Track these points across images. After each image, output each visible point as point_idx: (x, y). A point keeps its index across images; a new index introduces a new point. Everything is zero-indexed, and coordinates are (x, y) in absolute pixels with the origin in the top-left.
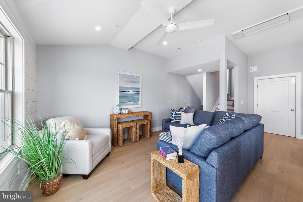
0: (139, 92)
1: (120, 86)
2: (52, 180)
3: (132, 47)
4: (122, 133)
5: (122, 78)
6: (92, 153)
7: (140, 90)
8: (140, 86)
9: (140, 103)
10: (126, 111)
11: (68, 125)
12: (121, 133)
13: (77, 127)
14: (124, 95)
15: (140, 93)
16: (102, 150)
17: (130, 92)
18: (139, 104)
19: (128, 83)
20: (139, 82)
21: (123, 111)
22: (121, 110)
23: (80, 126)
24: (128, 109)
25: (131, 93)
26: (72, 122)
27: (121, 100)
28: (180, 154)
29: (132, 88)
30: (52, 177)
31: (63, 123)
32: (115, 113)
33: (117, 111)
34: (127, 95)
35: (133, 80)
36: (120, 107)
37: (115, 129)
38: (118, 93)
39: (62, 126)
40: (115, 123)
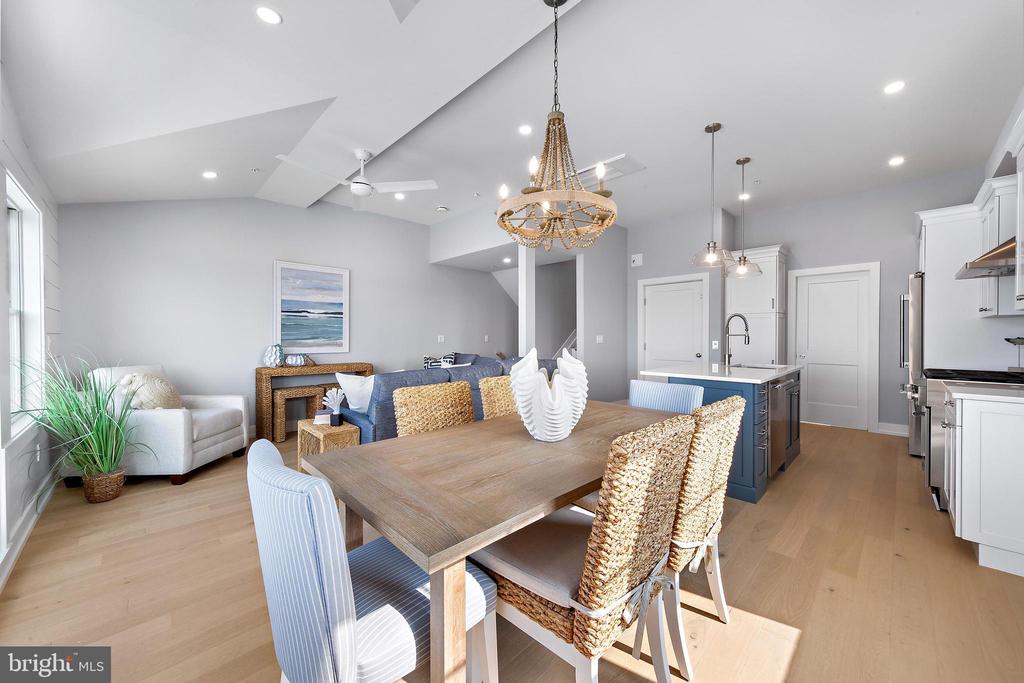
0: (342, 314)
1: (284, 298)
2: (104, 475)
3: (319, 201)
4: (283, 410)
5: (292, 280)
6: (193, 436)
7: (345, 310)
8: (345, 299)
9: (345, 340)
10: (300, 361)
11: (139, 380)
12: (280, 410)
13: (159, 387)
14: (294, 322)
15: (346, 317)
16: (220, 437)
17: (315, 314)
18: (341, 345)
19: (308, 291)
20: (341, 289)
21: (290, 361)
22: (284, 357)
23: (167, 384)
24: (304, 355)
25: (316, 316)
26: (149, 377)
27: (286, 335)
28: (336, 412)
29: (322, 305)
30: (104, 468)
31: (128, 377)
32: (268, 364)
33: (272, 359)
34: (305, 323)
35: (324, 284)
36: (281, 350)
37: (266, 402)
38: (278, 316)
39: (124, 381)
40: (266, 386)
